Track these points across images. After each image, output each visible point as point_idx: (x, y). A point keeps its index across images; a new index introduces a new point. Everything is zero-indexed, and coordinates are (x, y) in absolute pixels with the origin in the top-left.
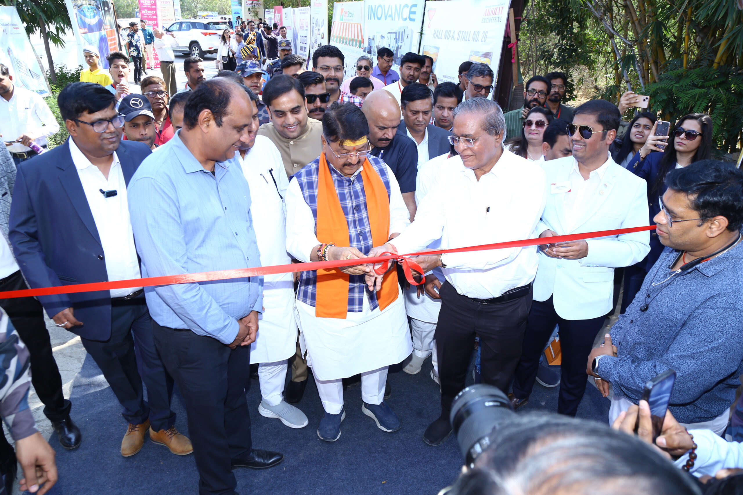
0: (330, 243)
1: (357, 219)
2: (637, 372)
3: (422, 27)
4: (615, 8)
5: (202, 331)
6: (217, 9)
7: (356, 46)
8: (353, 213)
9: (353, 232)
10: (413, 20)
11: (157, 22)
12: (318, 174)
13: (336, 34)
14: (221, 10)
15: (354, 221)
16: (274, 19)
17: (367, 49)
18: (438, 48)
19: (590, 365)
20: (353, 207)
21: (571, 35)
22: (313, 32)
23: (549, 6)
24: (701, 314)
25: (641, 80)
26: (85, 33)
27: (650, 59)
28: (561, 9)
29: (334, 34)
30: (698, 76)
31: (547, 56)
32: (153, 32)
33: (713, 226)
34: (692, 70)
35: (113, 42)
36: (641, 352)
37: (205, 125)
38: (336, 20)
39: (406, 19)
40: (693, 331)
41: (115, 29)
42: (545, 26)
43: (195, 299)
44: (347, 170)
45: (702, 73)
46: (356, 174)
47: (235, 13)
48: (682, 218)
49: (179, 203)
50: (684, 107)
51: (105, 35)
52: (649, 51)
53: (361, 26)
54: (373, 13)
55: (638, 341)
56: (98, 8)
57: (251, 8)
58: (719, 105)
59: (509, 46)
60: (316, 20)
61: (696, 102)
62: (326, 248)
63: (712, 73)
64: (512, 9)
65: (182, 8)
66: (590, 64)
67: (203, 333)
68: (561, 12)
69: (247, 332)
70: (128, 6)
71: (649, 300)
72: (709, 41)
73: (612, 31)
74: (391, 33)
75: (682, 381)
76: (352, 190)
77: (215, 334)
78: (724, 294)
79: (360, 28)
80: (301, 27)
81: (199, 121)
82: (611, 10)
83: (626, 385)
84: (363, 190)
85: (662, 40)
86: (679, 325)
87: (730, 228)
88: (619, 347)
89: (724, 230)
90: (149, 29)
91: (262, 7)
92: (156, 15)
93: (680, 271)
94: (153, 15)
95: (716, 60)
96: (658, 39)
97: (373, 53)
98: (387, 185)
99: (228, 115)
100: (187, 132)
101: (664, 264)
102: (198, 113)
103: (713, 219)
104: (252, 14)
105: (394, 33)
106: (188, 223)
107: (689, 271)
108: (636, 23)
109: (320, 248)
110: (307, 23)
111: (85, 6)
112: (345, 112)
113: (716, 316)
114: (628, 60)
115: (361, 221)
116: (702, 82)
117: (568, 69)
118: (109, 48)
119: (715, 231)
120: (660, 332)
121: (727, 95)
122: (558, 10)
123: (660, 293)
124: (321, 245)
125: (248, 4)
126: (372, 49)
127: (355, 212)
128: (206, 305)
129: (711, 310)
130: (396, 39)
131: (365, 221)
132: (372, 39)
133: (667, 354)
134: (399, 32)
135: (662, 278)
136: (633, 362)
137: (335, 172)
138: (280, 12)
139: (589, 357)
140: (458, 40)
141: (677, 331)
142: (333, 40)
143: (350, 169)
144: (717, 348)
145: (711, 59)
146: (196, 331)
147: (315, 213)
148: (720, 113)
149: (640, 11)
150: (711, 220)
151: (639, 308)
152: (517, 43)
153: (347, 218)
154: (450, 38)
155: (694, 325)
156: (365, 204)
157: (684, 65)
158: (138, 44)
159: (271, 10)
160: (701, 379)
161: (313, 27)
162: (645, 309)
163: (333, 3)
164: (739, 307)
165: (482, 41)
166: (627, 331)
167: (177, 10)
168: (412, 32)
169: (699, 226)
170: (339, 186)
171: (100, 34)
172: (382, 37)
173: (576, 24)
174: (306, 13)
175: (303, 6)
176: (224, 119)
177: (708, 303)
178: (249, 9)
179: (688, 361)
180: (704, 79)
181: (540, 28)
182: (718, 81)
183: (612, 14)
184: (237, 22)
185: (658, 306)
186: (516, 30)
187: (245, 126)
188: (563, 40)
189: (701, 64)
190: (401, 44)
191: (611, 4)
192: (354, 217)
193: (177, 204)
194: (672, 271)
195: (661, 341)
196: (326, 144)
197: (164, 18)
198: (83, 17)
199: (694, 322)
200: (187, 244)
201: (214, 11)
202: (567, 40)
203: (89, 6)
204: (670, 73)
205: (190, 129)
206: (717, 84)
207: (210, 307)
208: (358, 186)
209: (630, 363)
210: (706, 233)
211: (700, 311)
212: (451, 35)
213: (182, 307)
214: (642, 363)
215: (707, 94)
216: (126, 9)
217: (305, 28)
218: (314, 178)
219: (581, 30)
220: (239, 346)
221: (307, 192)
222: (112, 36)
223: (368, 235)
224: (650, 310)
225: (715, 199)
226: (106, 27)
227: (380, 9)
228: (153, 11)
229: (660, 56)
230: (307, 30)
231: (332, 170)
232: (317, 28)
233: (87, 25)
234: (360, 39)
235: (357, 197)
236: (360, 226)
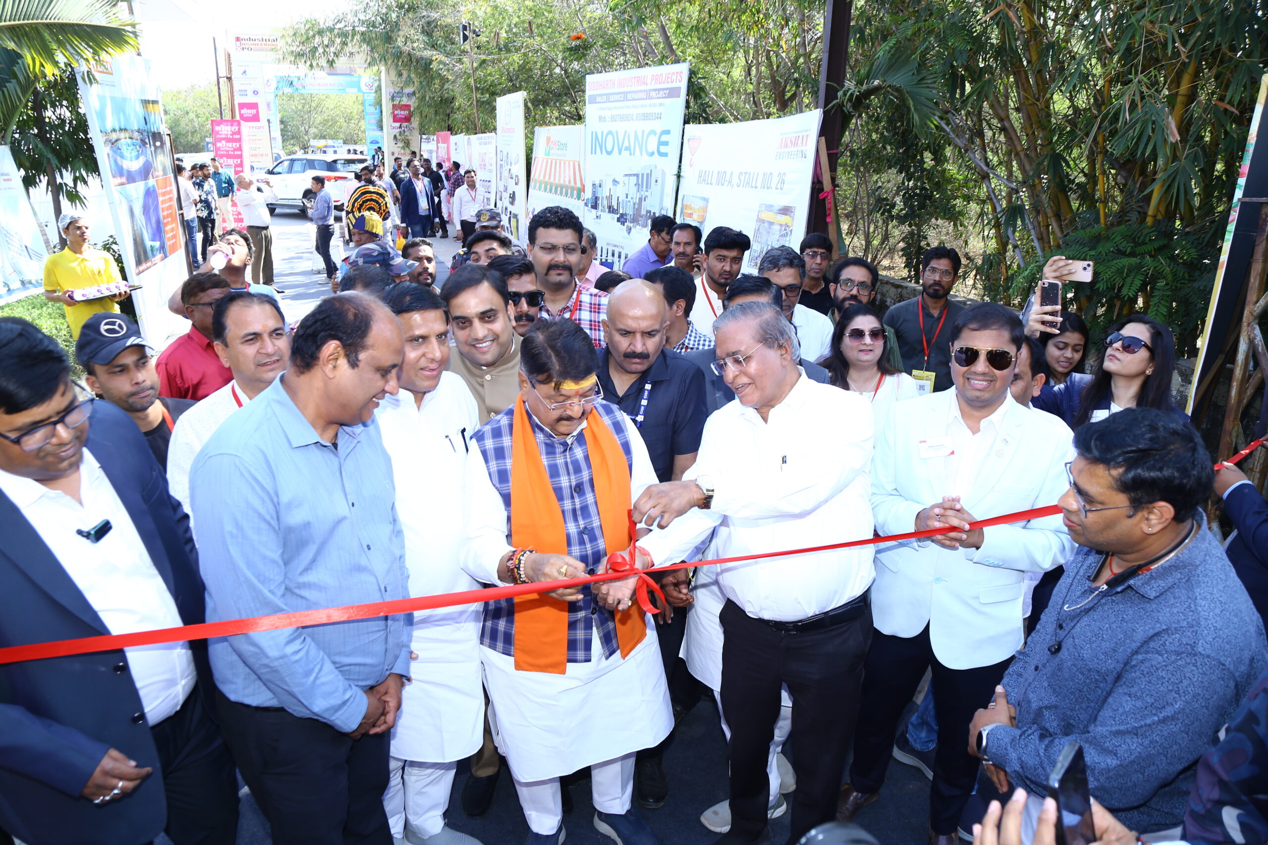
0: (530, 548)
1: (578, 506)
2: (1049, 757)
3: (680, 167)
4: (988, 134)
5: (304, 710)
6: (342, 136)
7: (572, 196)
8: (572, 497)
9: (572, 528)
10: (665, 155)
11: (242, 162)
12: (511, 434)
13: (539, 176)
14: (349, 138)
15: (574, 511)
16: (437, 153)
17: (590, 201)
18: (706, 200)
19: (973, 740)
20: (571, 487)
21: (922, 173)
22: (501, 174)
23: (884, 128)
24: (1142, 662)
25: (1036, 244)
26: (122, 184)
27: (1048, 210)
28: (903, 133)
29: (536, 177)
30: (1125, 237)
31: (883, 205)
32: (236, 179)
33: (1152, 517)
34: (1115, 229)
35: (167, 197)
36: (1051, 722)
37: (330, 366)
38: (539, 154)
39: (652, 154)
40: (1133, 690)
41: (172, 175)
42: (879, 159)
43: (297, 657)
44: (563, 427)
45: (1129, 233)
46: (575, 433)
47: (371, 143)
48: (1102, 503)
49: (278, 497)
50: (1107, 288)
51: (153, 186)
52: (1044, 197)
53: (579, 165)
54: (598, 144)
55: (1046, 702)
56: (143, 143)
57: (398, 135)
58: (1161, 284)
59: (821, 196)
60: (505, 154)
61: (1124, 279)
62: (523, 555)
63: (1145, 232)
64: (823, 139)
65: (283, 135)
66: (954, 216)
67: (307, 714)
68: (902, 137)
69: (381, 710)
70: (193, 133)
71: (1062, 633)
72: (1135, 183)
73: (985, 168)
74: (630, 175)
75: (1121, 773)
76: (569, 460)
77: (326, 715)
78: (1176, 629)
79: (577, 168)
80: (480, 165)
81: (321, 359)
82: (981, 134)
83: (1033, 778)
84: (587, 458)
85: (1063, 182)
86: (1110, 679)
87: (1178, 518)
88: (1018, 709)
89: (1169, 524)
90: (227, 172)
91: (416, 133)
92: (240, 149)
93: (1105, 587)
94: (235, 150)
95: (1151, 212)
96: (1057, 180)
97: (600, 207)
98: (627, 448)
99: (368, 349)
100: (296, 378)
101: (1082, 572)
102: (319, 347)
103: (1151, 506)
104: (400, 144)
105: (634, 175)
106: (290, 530)
107: (1119, 589)
108: (1022, 154)
109: (513, 555)
110: (491, 158)
111: (123, 141)
112: (561, 334)
113: (1166, 666)
114: (1015, 211)
115: (585, 509)
116: (1132, 247)
117: (919, 226)
118: (161, 206)
119: (1155, 524)
120: (1080, 691)
121: (1172, 267)
122: (897, 134)
123: (1078, 625)
124: (514, 551)
125: (394, 128)
126: (599, 202)
127: (575, 495)
128: (315, 666)
129: (1157, 655)
130: (637, 184)
131: (592, 509)
132: (598, 185)
133: (1095, 726)
134: (643, 175)
135: (1079, 597)
136: (1042, 737)
137: (542, 430)
138: (446, 141)
139: (971, 726)
140: (738, 186)
141: (1108, 689)
142: (535, 188)
143: (568, 426)
144: (1173, 718)
145: (1142, 210)
146: (294, 710)
147: (507, 499)
148: (1163, 295)
149: (1027, 135)
150: (1148, 508)
151: (1046, 646)
152: (833, 190)
153: (562, 506)
154: (726, 183)
155: (1134, 679)
156: (591, 481)
157: (1102, 220)
158: (210, 198)
159: (432, 137)
160: (1153, 768)
161: (501, 165)
162: (1056, 649)
163: (533, 127)
164: (1200, 649)
165: (777, 189)
166: (1030, 685)
167: (275, 139)
168: (664, 173)
169: (1130, 517)
170: (548, 453)
171: (146, 184)
172: (615, 182)
173: (928, 157)
174: (490, 143)
175: (484, 132)
176: (362, 356)
177: (1152, 644)
178: (395, 137)
179: (1128, 740)
180: (1134, 242)
181: (871, 162)
182: (1156, 245)
183: (983, 140)
184: (376, 157)
185: (1075, 646)
186: (831, 171)
187: (394, 366)
188: (909, 180)
189: (1127, 218)
190: (646, 194)
191: (981, 125)
192: (573, 503)
193: (275, 499)
194: (1094, 585)
195: (1084, 705)
196: (528, 386)
197: (253, 152)
198: (119, 159)
199: (1133, 674)
200: (286, 564)
201: (338, 139)
202: (916, 180)
203: (129, 141)
204: (1080, 233)
205: (302, 373)
206: (1155, 250)
207: (320, 670)
208: (579, 453)
209: (1037, 742)
210: (1141, 528)
211: (1140, 657)
212: (727, 178)
213: (275, 671)
214: (1057, 741)
215: (1139, 266)
216: (190, 138)
217: (488, 167)
218: (506, 441)
219: (937, 164)
220: (366, 735)
221: (494, 465)
222: (166, 187)
223: (598, 533)
224: (1064, 654)
225: (1152, 474)
226: (157, 174)
227: (610, 137)
228: (235, 144)
229: (1064, 208)
230: (490, 171)
231: (535, 427)
232: (508, 167)
233: (125, 173)
234: (579, 185)
235: (578, 470)
236: (584, 519)
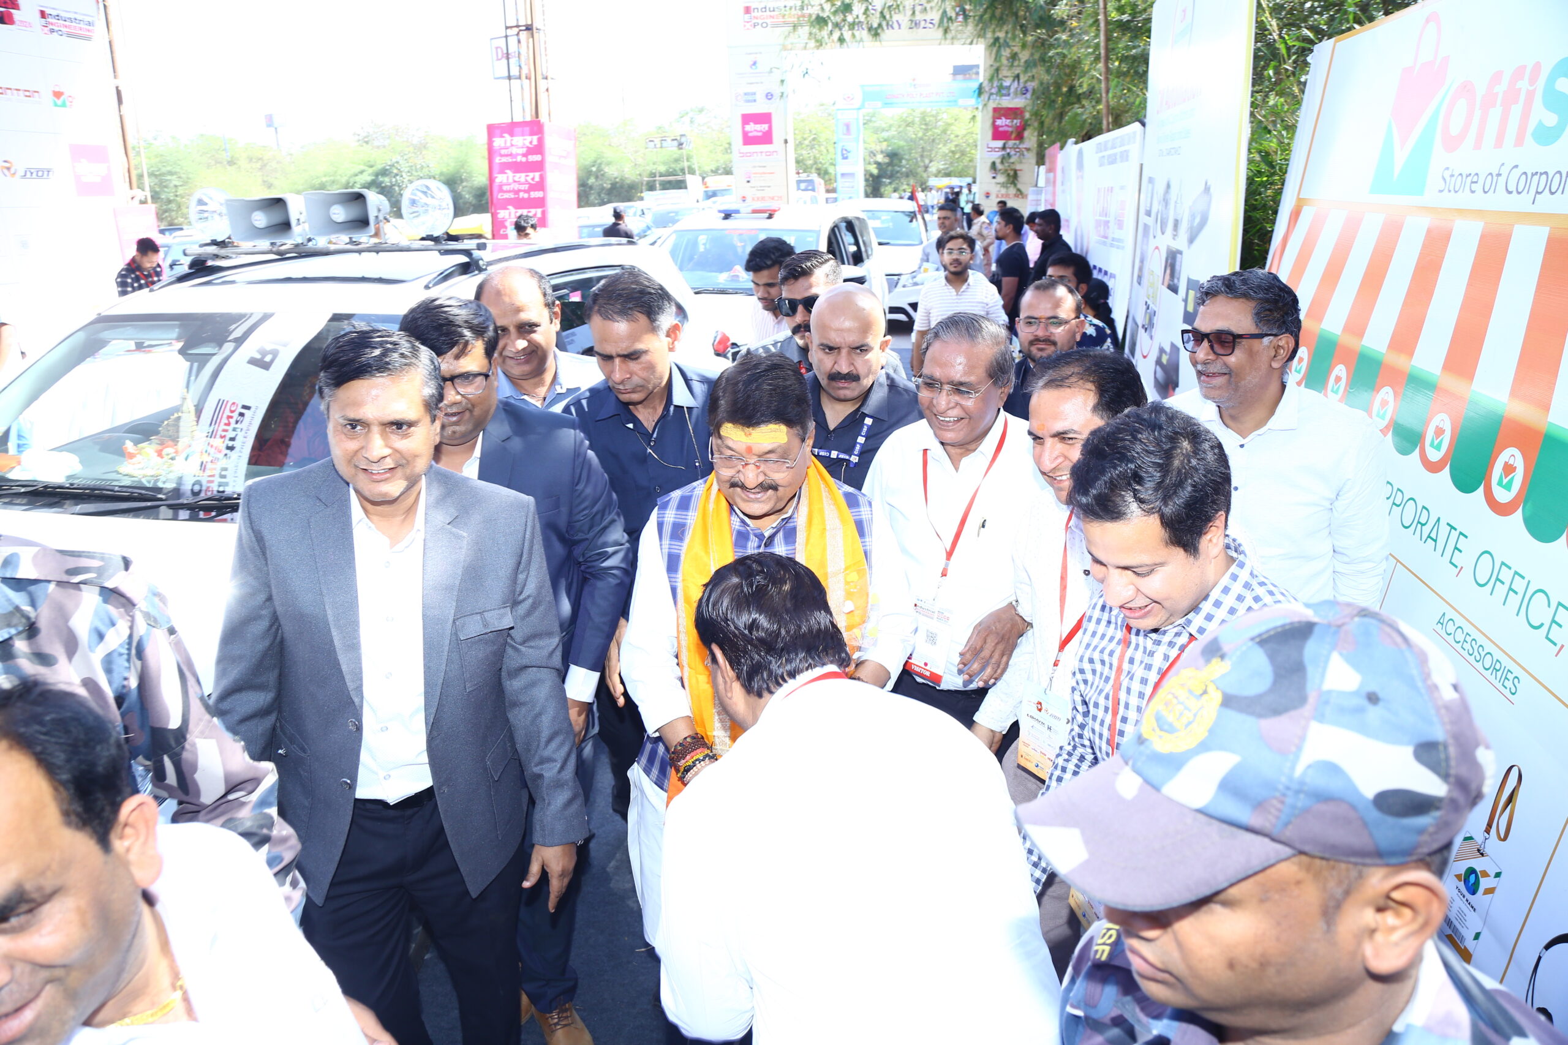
57: (998, 161)
60: (1160, 188)
91: (1031, 158)
92: (540, 186)
94: (532, 187)
104: (1001, 179)
170: (737, 546)
174: (1125, 156)
178: (994, 164)
218: (691, 517)
221: (666, 545)
228: (531, 175)
